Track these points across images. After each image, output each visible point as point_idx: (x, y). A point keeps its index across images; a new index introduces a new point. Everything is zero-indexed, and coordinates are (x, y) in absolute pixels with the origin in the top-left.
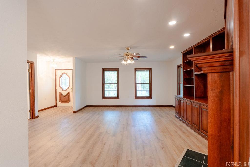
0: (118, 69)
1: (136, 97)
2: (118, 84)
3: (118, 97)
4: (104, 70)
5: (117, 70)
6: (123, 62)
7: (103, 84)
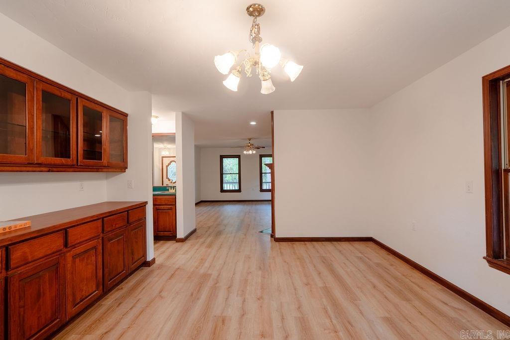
0: (240, 156)
1: (262, 190)
2: (239, 174)
3: (239, 191)
4: (222, 157)
5: (238, 157)
6: (245, 152)
7: (222, 174)
